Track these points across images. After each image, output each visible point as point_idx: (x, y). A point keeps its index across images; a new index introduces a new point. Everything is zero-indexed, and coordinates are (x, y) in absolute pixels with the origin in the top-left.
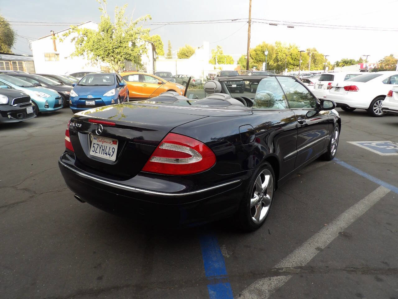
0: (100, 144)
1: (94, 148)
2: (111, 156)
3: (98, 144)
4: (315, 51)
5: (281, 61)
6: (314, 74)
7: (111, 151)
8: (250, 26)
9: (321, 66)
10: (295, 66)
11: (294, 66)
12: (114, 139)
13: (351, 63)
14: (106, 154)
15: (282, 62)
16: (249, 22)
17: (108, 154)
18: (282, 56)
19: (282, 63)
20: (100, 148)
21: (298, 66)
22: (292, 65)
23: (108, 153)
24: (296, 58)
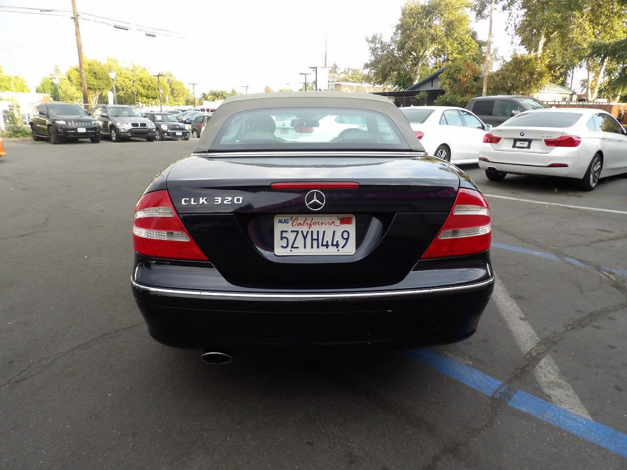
0: (305, 229)
1: (285, 240)
2: (340, 247)
3: (297, 232)
4: (171, 76)
5: (123, 90)
6: (183, 111)
7: (338, 237)
8: (77, 25)
9: (182, 100)
10: (149, 98)
11: (147, 98)
12: (341, 216)
13: (222, 95)
14: (327, 246)
15: (125, 92)
16: (75, 18)
17: (332, 245)
18: (124, 82)
19: (125, 94)
20: (305, 238)
21: (154, 98)
22: (144, 96)
23: (330, 243)
24: (149, 86)
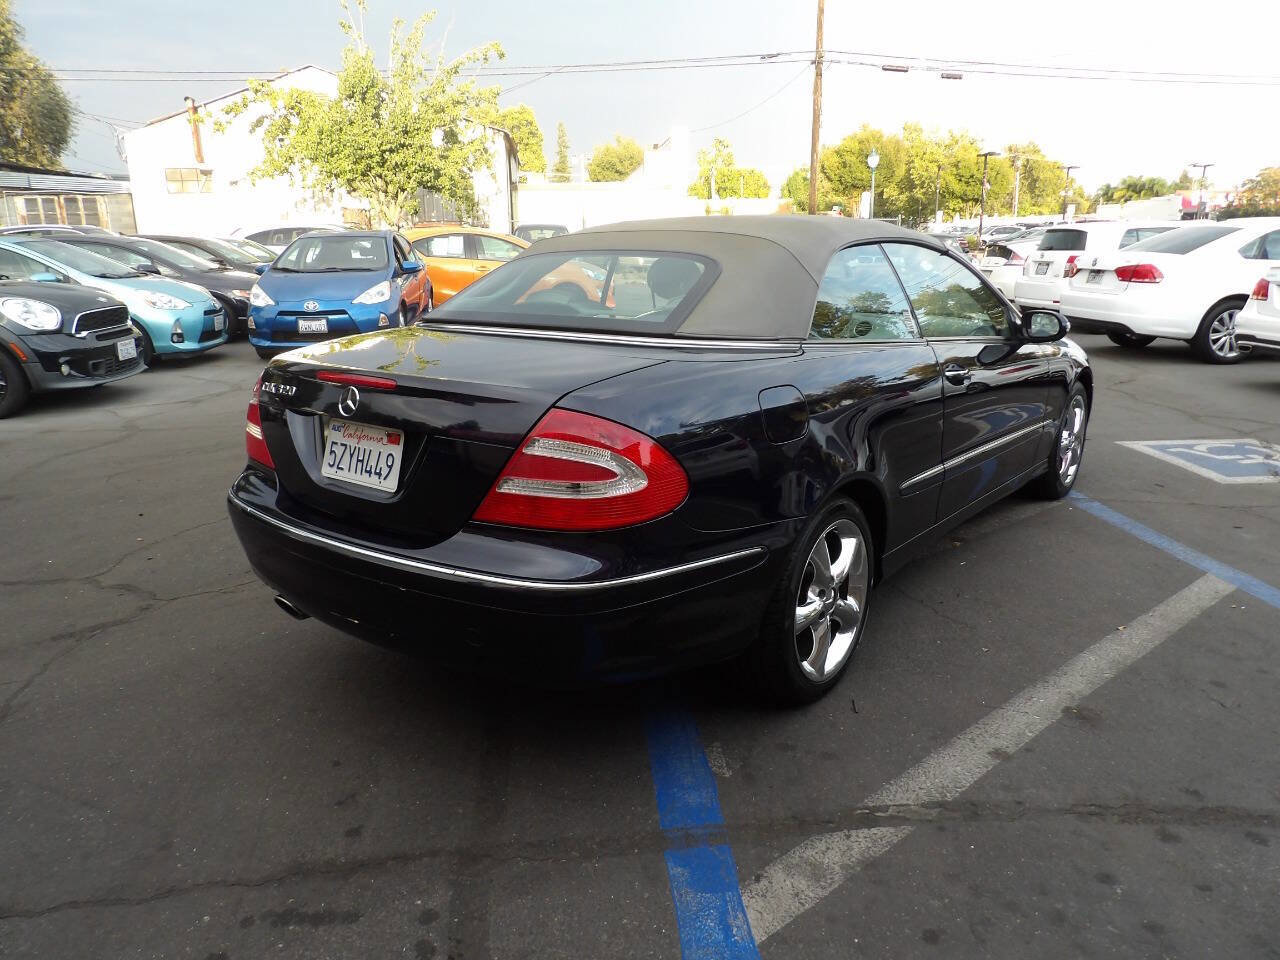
0: (352, 443)
1: (333, 455)
2: (382, 478)
3: (346, 445)
4: (1036, 151)
5: (922, 188)
6: (1029, 226)
7: (382, 464)
8: (819, 75)
9: (1052, 202)
10: (967, 201)
11: (963, 200)
12: (391, 430)
13: (1151, 189)
14: (370, 472)
15: (924, 190)
16: (818, 63)
17: (376, 473)
18: (927, 170)
19: (924, 194)
20: (352, 456)
21: (976, 201)
22: (957, 198)
23: (373, 471)
24: (972, 177)
